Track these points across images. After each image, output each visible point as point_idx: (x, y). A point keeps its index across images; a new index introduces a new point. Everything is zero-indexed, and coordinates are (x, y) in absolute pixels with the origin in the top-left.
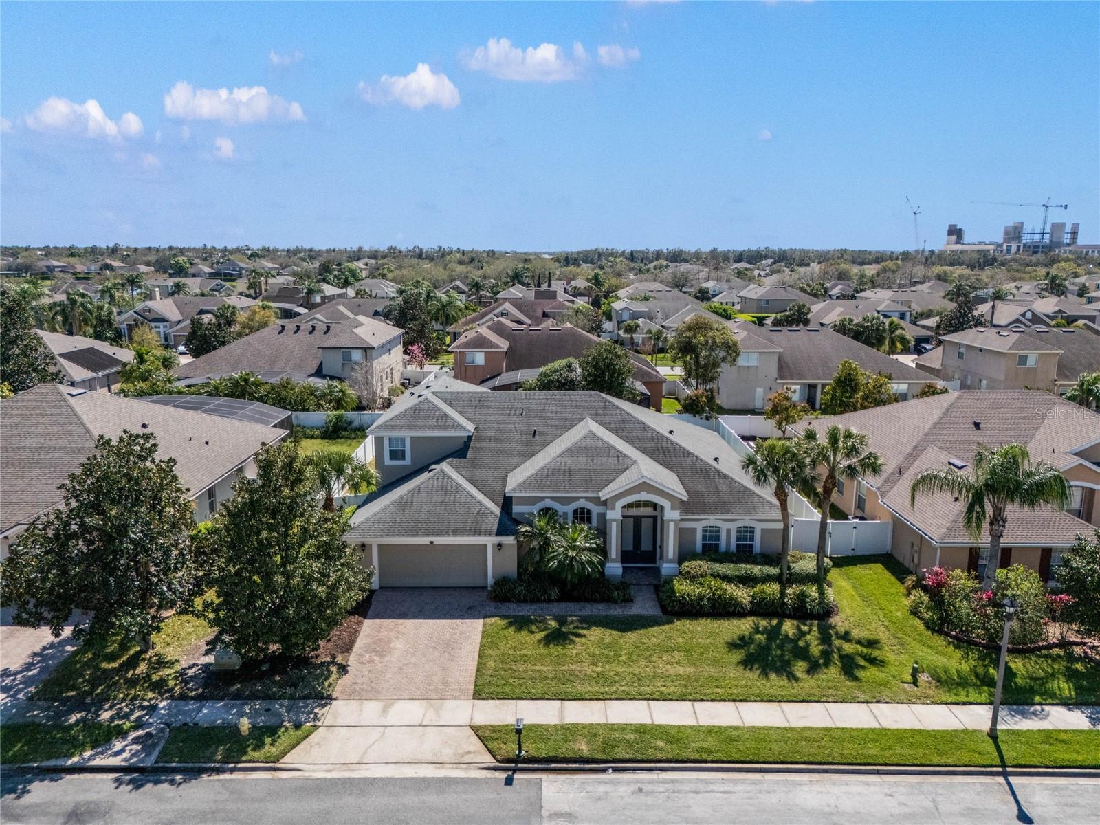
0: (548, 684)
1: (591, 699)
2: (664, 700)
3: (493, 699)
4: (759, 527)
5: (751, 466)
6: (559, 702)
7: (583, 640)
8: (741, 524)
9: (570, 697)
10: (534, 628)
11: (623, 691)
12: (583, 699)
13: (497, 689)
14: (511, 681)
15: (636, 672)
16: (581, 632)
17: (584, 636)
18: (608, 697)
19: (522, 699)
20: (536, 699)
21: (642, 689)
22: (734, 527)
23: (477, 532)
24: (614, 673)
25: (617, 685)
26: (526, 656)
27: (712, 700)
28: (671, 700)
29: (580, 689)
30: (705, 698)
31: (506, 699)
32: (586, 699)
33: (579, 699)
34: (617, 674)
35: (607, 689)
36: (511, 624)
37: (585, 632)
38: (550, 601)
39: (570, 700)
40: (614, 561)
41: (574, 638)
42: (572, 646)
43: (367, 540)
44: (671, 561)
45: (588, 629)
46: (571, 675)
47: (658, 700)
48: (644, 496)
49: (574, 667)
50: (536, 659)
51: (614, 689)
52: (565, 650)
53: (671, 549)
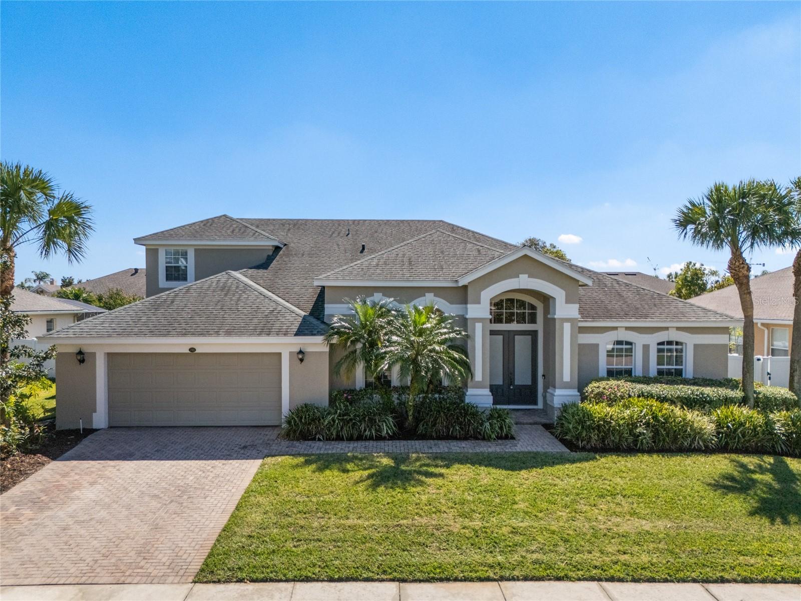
0: (371, 549)
1: (466, 579)
2: (635, 580)
3: (241, 581)
4: (690, 341)
5: (691, 227)
6: (393, 586)
7: (439, 481)
8: (663, 336)
9: (418, 575)
10: (349, 466)
11: (535, 562)
12: (448, 580)
13: (257, 561)
14: (290, 545)
15: (553, 528)
16: (432, 470)
17: (441, 475)
18: (507, 573)
19: (307, 579)
20: (340, 580)
21: (578, 557)
22: (653, 340)
23: (265, 330)
24: (509, 529)
25: (522, 551)
26: (330, 503)
27: (746, 581)
28: (652, 580)
29: (443, 558)
30: (726, 576)
31: (272, 580)
32: (456, 580)
33: (441, 580)
34: (515, 531)
35: (500, 558)
36: (308, 463)
37: (443, 471)
38: (380, 438)
39: (420, 581)
40: (479, 386)
41: (423, 478)
42: (419, 489)
43: (88, 344)
44: (566, 386)
45: (448, 466)
46: (419, 534)
47: (621, 580)
48: (525, 281)
49: (424, 521)
50: (348, 509)
51: (516, 557)
52: (405, 496)
53: (566, 369)
